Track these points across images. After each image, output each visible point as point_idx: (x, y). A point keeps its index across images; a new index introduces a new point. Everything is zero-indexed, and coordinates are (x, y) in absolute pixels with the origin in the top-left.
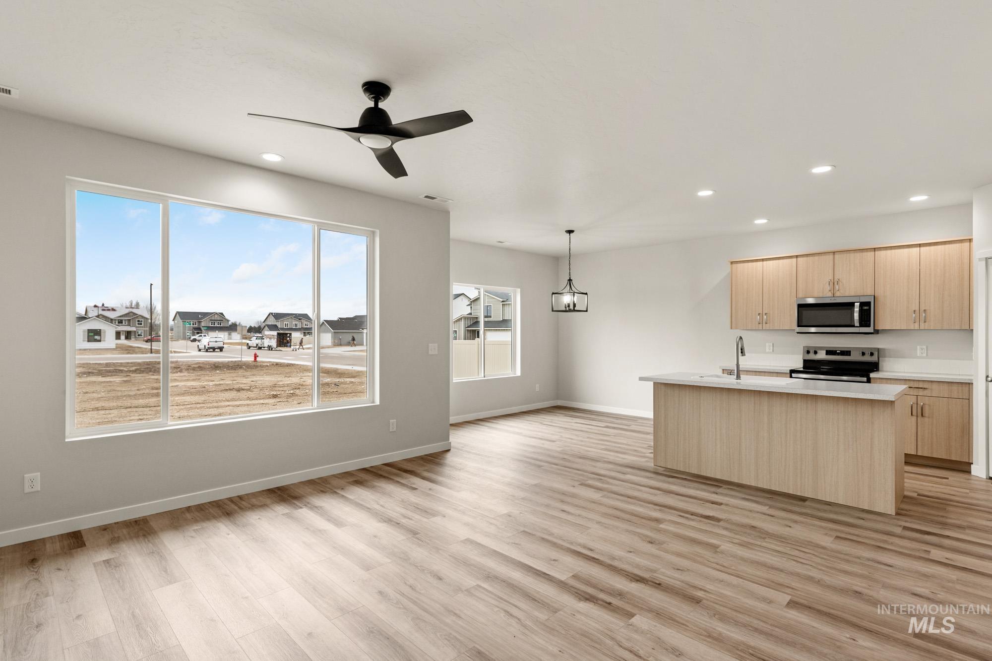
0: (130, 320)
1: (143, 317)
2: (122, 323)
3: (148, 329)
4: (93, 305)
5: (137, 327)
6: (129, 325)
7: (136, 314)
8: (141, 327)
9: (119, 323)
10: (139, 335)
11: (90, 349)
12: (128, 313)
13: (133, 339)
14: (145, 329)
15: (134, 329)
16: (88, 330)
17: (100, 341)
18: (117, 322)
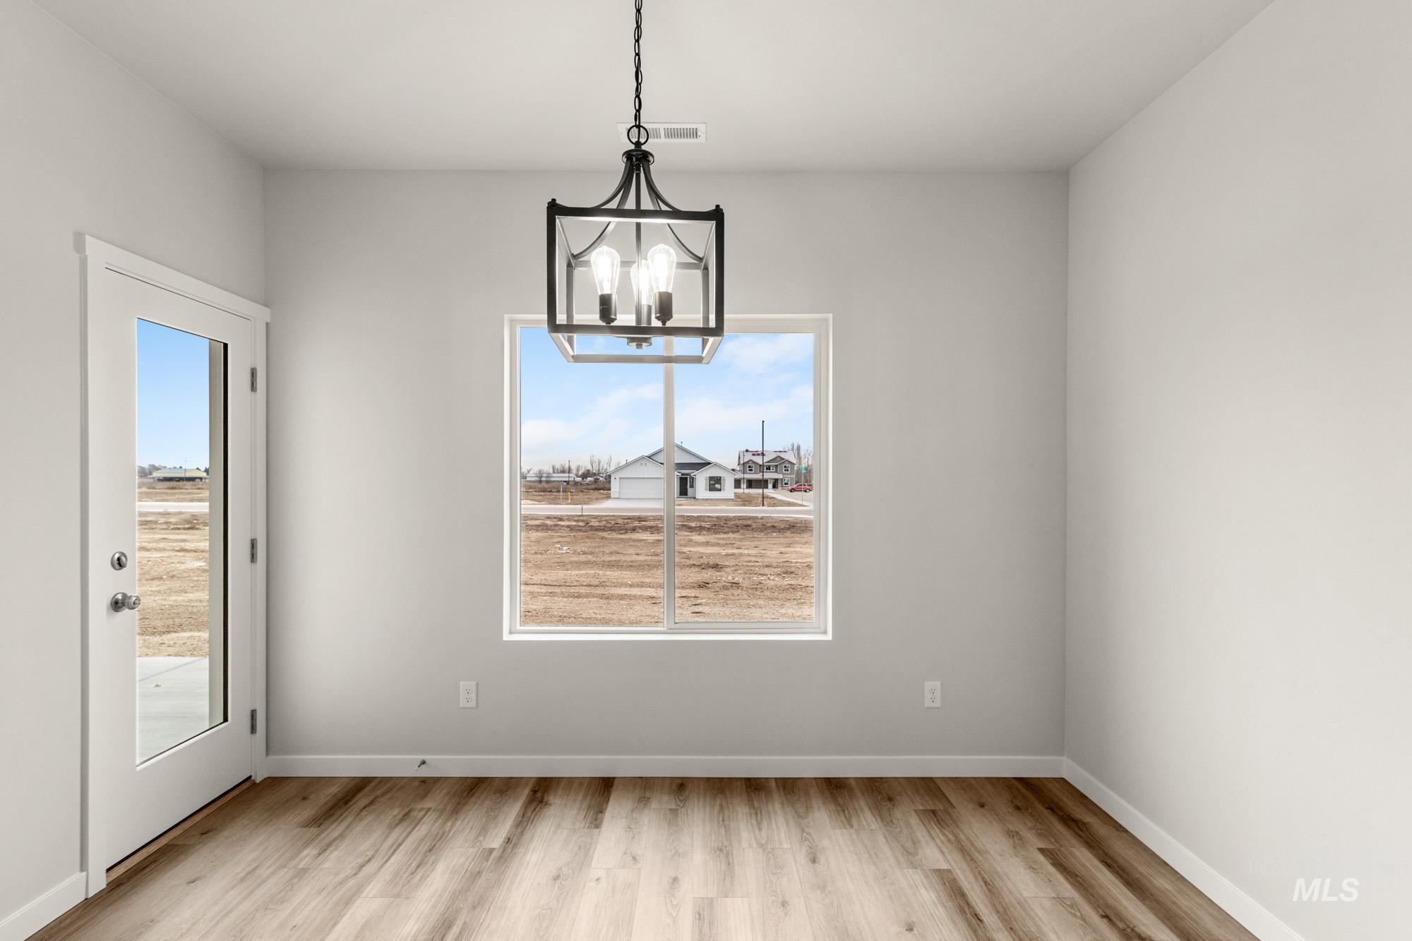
0: (777, 466)
1: (790, 462)
2: (770, 469)
3: (794, 476)
4: (745, 450)
5: (783, 474)
6: (776, 472)
7: (783, 459)
8: (787, 474)
9: (767, 469)
10: (785, 484)
11: (711, 499)
12: (776, 458)
13: (779, 488)
14: (792, 476)
15: (780, 476)
16: (710, 477)
17: (720, 490)
18: (765, 468)
